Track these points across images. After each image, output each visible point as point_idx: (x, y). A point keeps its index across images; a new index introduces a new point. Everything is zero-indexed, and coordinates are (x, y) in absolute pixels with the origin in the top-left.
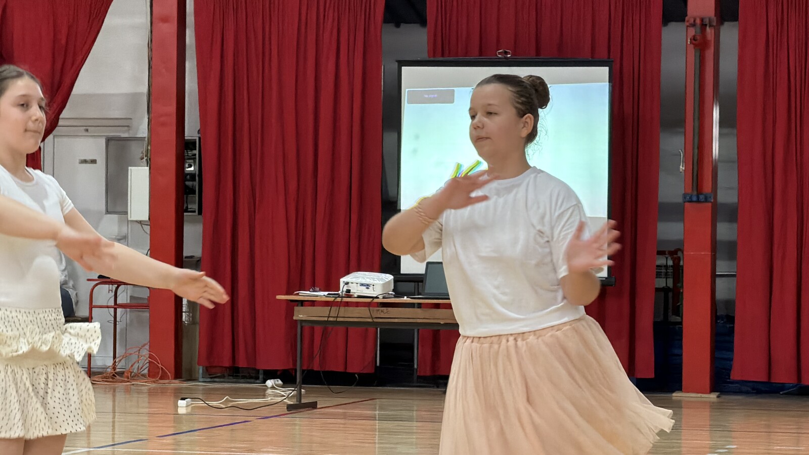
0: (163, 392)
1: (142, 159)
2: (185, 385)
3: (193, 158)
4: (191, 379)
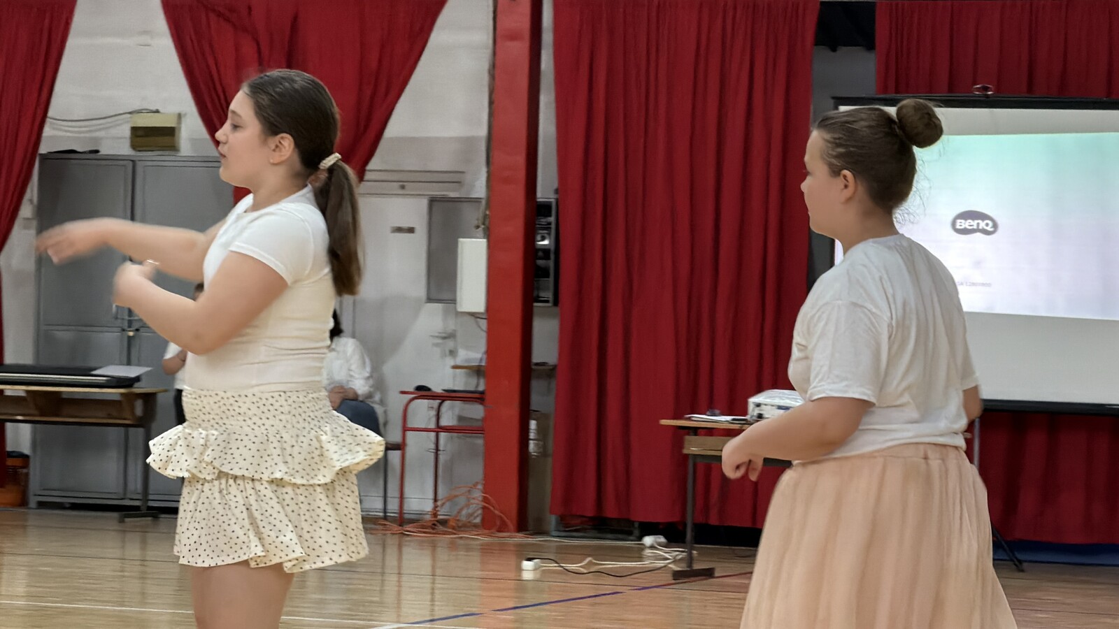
0: (503, 548)
1: (478, 227)
2: (531, 540)
3: (547, 227)
4: (540, 532)
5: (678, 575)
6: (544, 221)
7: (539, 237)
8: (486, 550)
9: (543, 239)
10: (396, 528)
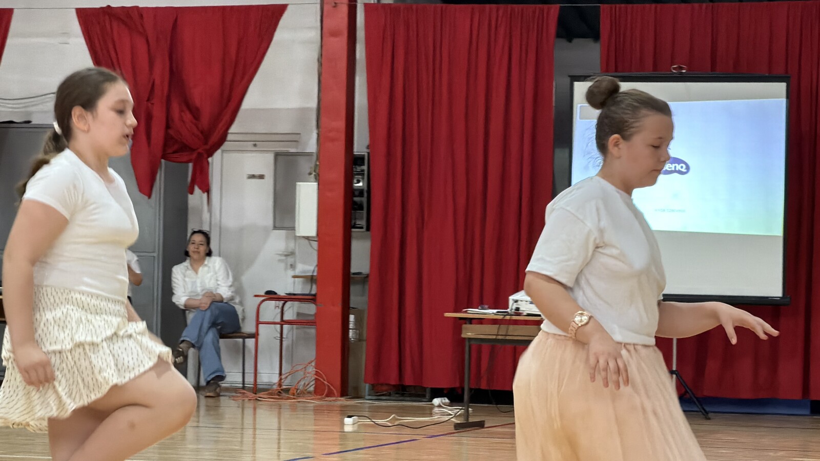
0: (330, 409)
1: (310, 174)
2: (351, 402)
3: (361, 173)
4: (358, 397)
5: (458, 427)
6: (359, 169)
7: (355, 181)
8: (317, 410)
9: (358, 182)
10: (251, 395)
